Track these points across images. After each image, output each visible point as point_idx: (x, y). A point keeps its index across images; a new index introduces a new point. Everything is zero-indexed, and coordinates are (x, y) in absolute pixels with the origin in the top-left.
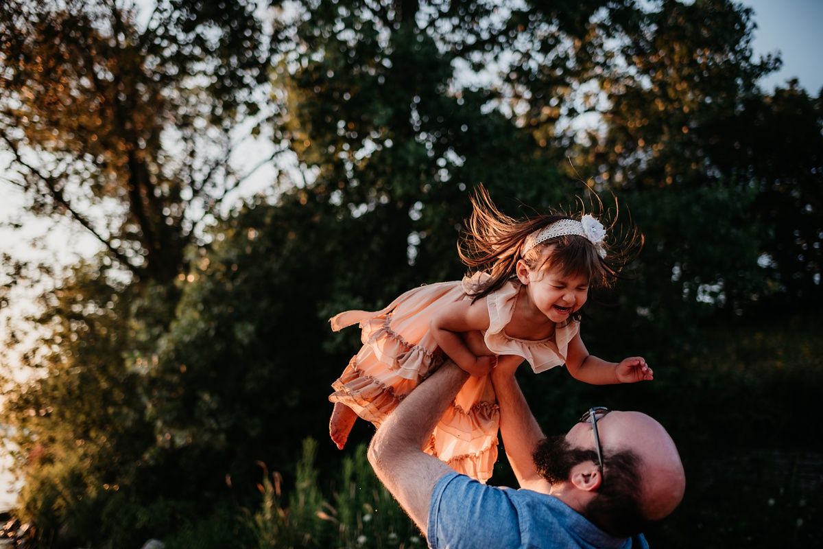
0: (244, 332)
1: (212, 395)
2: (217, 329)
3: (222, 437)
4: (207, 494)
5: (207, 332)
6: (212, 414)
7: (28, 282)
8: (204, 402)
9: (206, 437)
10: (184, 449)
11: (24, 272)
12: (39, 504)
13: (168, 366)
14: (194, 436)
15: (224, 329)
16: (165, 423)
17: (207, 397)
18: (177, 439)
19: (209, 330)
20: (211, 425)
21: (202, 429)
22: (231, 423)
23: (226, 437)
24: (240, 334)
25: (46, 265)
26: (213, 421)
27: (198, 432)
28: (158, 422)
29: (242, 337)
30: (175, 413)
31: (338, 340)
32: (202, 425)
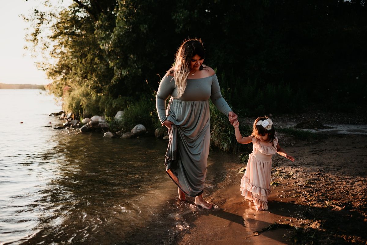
0: (144, 28)
1: (134, 56)
2: (132, 28)
3: (140, 70)
4: (137, 93)
6: (135, 62)
7: (47, 22)
9: (134, 71)
10: (126, 76)
11: (44, 17)
12: (74, 105)
13: (115, 45)
14: (129, 71)
15: (135, 27)
16: (117, 68)
17: (132, 56)
18: (123, 73)
19: (129, 29)
20: (135, 66)
21: (132, 68)
22: (142, 65)
23: (141, 70)
24: (142, 29)
25: (52, 13)
26: (135, 64)
27: (130, 69)
28: (115, 68)
29: (143, 30)
30: (120, 64)
31: (181, 27)
32: (132, 66)
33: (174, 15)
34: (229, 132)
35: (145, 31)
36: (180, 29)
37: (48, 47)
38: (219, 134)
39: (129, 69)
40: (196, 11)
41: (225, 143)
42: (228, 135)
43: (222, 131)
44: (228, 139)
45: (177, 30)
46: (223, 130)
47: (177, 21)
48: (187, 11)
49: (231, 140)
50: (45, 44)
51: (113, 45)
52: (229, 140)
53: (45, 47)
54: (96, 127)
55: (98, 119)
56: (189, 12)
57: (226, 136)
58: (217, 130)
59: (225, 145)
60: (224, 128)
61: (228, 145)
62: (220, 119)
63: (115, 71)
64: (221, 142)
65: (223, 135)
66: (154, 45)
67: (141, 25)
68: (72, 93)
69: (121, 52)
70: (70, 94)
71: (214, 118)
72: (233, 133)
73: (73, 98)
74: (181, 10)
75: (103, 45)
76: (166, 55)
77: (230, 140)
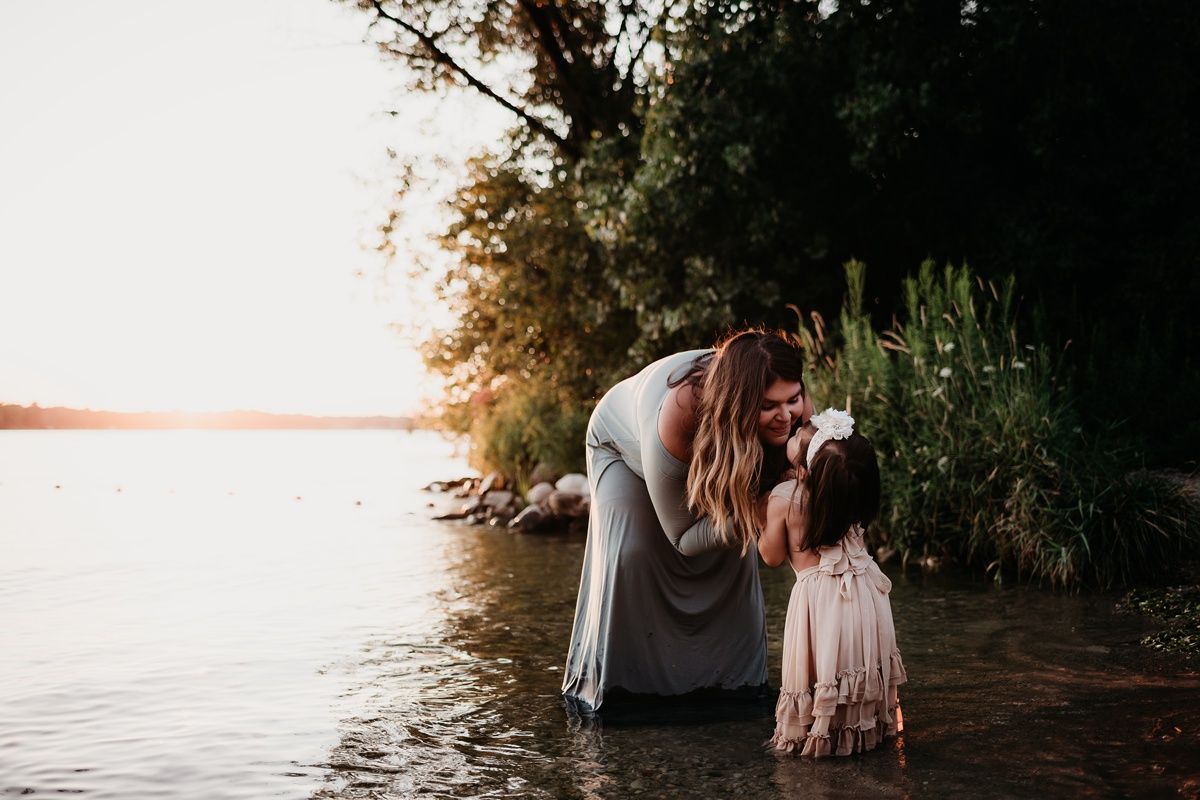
0: (738, 157)
1: (704, 258)
2: (699, 163)
3: (728, 309)
5: (686, 170)
6: (708, 282)
8: (695, 269)
9: (706, 313)
12: (502, 447)
13: (642, 226)
14: (688, 314)
15: (709, 156)
16: (648, 307)
17: (698, 263)
18: (667, 323)
19: (689, 165)
20: (709, 296)
21: (698, 304)
22: (736, 291)
23: (732, 308)
24: (732, 161)
25: (442, 156)
26: (710, 290)
27: (692, 309)
28: (640, 308)
29: (736, 165)
30: (658, 292)
31: (870, 145)
32: (698, 298)
33: (843, 104)
34: (1077, 505)
35: (742, 170)
36: (867, 154)
37: (427, 269)
38: (1035, 513)
39: (688, 306)
40: (925, 86)
41: (1063, 549)
42: (1076, 517)
43: (1048, 503)
44: (1075, 533)
45: (855, 158)
46: (1050, 496)
47: (854, 124)
48: (890, 86)
49: (1087, 537)
50: (417, 261)
51: (633, 223)
52: (1081, 538)
53: (419, 268)
54: (571, 513)
55: (579, 487)
56: (898, 91)
57: (1065, 521)
58: (1025, 501)
59: (1064, 554)
60: (1055, 489)
61: (1078, 557)
62: (1041, 453)
63: (639, 322)
64: (1045, 545)
65: (1052, 517)
66: (776, 220)
67: (728, 149)
68: (498, 409)
69: (662, 253)
70: (490, 414)
71: (1014, 454)
72: (1095, 508)
73: (500, 425)
74: (871, 88)
75: (598, 226)
76: (822, 254)
77: (1083, 535)
